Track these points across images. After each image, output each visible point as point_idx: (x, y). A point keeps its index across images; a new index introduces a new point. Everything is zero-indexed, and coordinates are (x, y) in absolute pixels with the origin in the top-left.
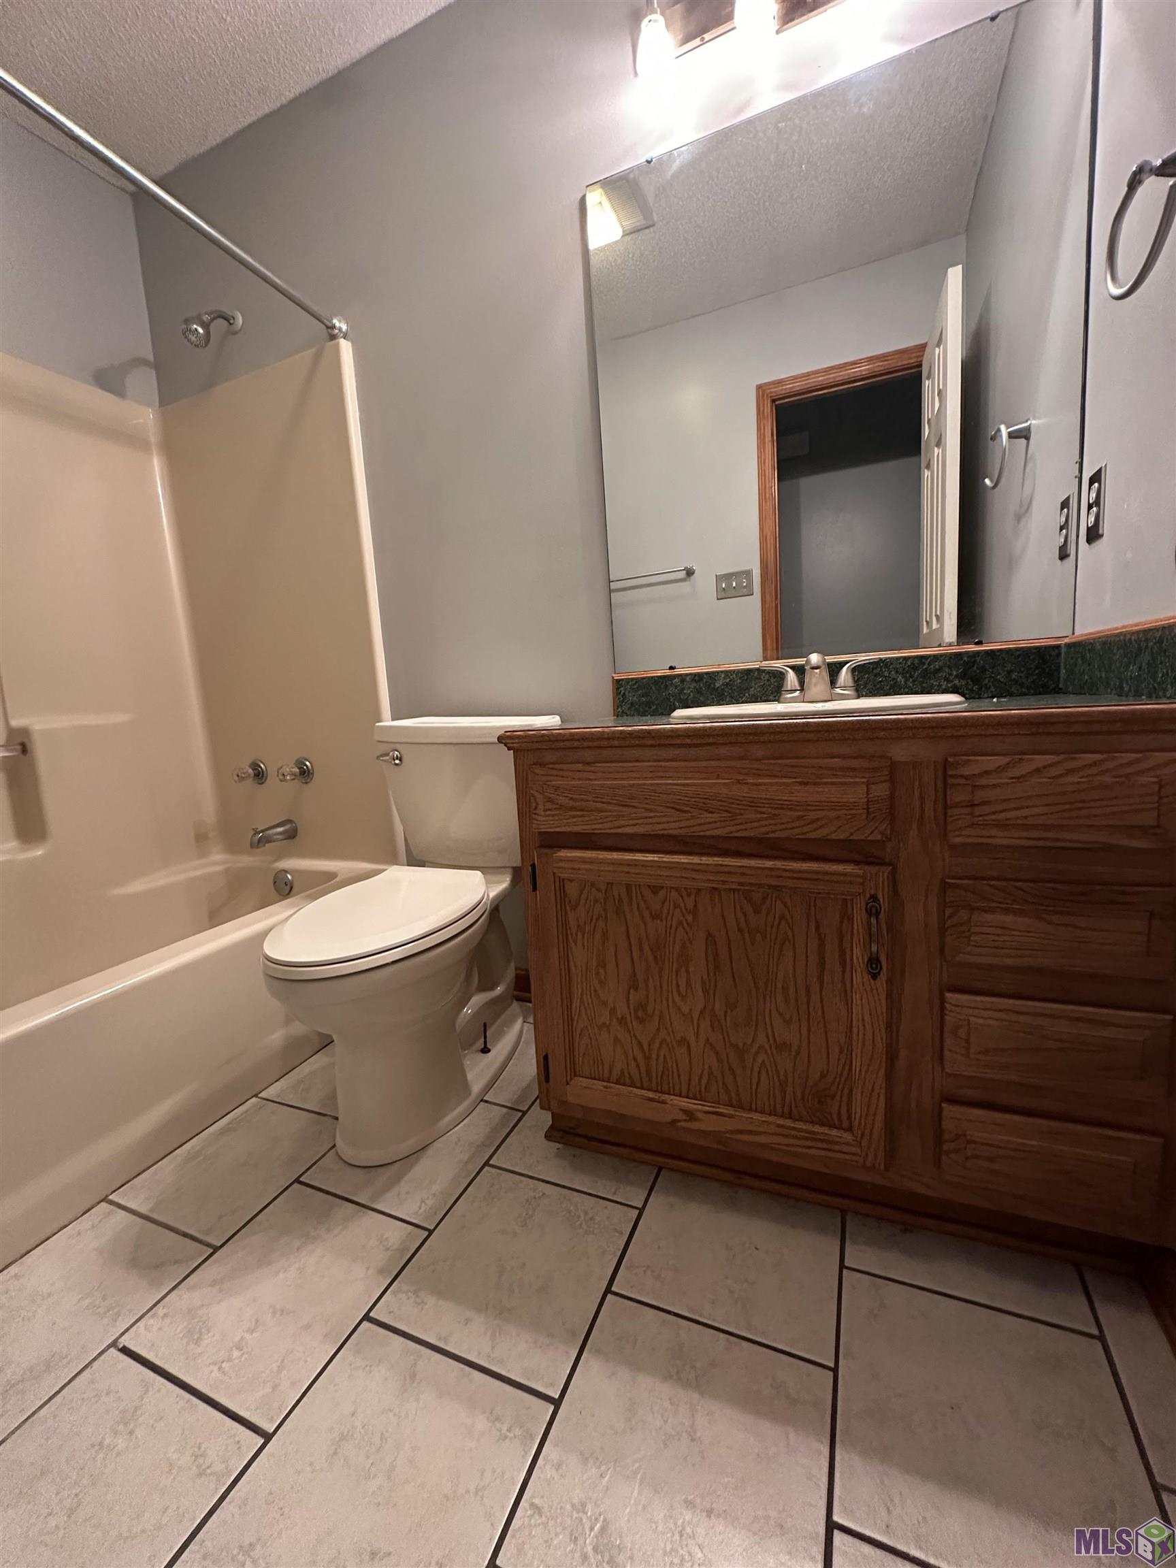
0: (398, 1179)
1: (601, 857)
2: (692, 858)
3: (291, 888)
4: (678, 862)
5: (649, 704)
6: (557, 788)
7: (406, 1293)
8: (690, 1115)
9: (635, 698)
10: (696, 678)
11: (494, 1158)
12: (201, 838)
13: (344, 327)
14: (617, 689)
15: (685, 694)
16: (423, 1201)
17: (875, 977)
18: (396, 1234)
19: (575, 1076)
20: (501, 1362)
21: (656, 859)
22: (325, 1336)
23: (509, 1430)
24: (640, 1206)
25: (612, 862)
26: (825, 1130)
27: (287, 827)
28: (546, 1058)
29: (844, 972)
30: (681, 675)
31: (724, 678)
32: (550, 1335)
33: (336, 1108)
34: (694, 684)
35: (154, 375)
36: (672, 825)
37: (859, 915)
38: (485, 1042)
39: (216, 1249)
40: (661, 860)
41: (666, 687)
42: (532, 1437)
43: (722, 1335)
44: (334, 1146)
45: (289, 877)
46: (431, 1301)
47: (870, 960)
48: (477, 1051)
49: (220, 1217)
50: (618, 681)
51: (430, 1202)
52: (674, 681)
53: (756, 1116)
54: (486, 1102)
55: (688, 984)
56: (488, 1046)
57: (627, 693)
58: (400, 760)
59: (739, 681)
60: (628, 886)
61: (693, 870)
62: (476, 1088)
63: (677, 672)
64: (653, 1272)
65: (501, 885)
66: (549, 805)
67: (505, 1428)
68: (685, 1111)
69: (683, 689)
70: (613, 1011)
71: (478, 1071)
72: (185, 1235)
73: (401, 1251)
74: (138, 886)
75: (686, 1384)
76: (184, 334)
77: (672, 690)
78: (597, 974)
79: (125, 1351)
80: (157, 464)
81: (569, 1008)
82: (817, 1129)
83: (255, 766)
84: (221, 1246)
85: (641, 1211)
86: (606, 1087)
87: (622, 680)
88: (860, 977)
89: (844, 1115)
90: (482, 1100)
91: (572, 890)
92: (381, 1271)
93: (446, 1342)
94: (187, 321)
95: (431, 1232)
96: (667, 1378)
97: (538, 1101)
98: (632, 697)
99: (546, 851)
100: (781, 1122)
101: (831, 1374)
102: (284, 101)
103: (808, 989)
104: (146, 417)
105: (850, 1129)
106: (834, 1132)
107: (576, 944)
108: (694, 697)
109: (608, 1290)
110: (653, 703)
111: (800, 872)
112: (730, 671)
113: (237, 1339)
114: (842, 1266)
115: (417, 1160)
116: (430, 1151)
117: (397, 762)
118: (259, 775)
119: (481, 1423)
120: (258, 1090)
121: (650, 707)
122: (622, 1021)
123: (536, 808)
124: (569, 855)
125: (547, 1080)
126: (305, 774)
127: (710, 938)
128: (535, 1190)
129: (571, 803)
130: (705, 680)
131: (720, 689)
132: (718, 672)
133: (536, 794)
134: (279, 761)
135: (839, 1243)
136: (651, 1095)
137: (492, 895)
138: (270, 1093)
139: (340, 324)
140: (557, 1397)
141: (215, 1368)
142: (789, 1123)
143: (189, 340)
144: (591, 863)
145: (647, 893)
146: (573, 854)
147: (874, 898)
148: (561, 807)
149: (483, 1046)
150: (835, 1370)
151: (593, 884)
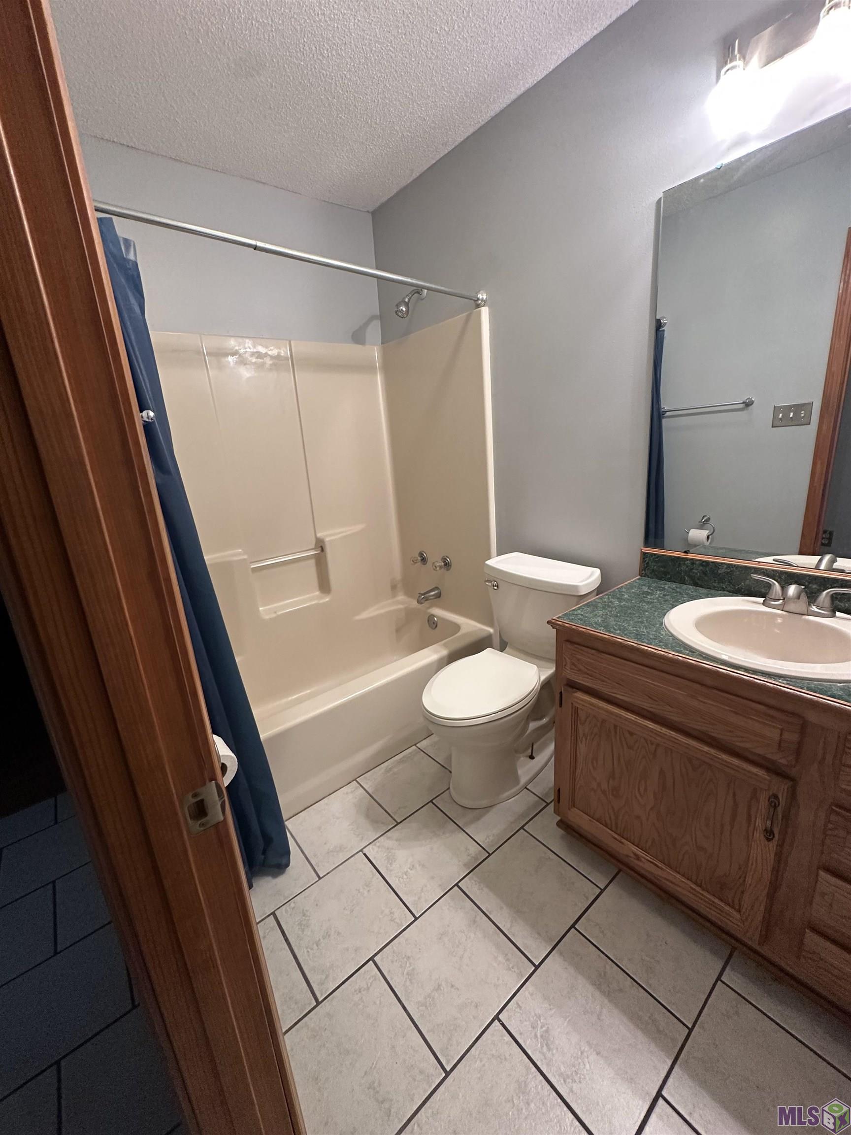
0: (478, 818)
1: (600, 705)
2: (656, 726)
3: (436, 626)
4: (647, 726)
5: (666, 573)
6: (578, 660)
7: (475, 881)
8: (638, 858)
9: (655, 567)
10: (704, 563)
11: (527, 826)
12: (394, 587)
13: (485, 297)
14: (644, 558)
15: (694, 573)
16: (488, 837)
17: (769, 840)
18: (474, 849)
19: (574, 807)
20: (514, 935)
21: (633, 719)
22: (440, 885)
23: (513, 967)
24: (602, 888)
25: (607, 711)
26: (722, 905)
27: (436, 592)
28: (559, 790)
29: (748, 827)
30: (692, 559)
31: (726, 568)
32: (539, 934)
33: (451, 767)
34: (701, 568)
35: (379, 323)
36: (646, 705)
37: (763, 803)
38: (532, 753)
39: (398, 824)
40: (636, 720)
41: (680, 565)
42: (522, 976)
43: (629, 978)
44: (449, 788)
45: (436, 619)
46: (486, 890)
47: (766, 830)
48: (527, 756)
49: (400, 808)
50: (645, 554)
51: (491, 838)
52: (686, 562)
53: (678, 876)
54: (528, 789)
55: (646, 790)
56: (534, 755)
57: (650, 563)
58: (498, 587)
59: (738, 573)
60: (615, 727)
61: (656, 734)
62: (523, 780)
63: (690, 556)
64: (600, 928)
65: (549, 671)
66: (573, 667)
67: (511, 966)
68: (635, 854)
69: (693, 569)
70: (599, 785)
71: (526, 769)
72: (386, 811)
73: (476, 858)
74: (365, 615)
75: (603, 992)
76: (396, 312)
77: (683, 568)
78: (592, 763)
79: (365, 854)
80: (379, 379)
81: (574, 772)
82: (716, 901)
83: (421, 555)
84: (401, 822)
85: (602, 891)
86: (590, 820)
87: (648, 553)
88: (759, 835)
89: (736, 902)
90: (526, 788)
91: (582, 715)
92: (465, 865)
93: (490, 914)
94: (398, 306)
95: (490, 855)
96: (594, 984)
97: (553, 803)
98: (653, 566)
99: (570, 689)
100: (694, 886)
101: (687, 1031)
102: (457, 143)
103: (722, 826)
104: (375, 352)
105: (739, 911)
106: (727, 908)
107: (581, 742)
108: (700, 576)
109: (573, 926)
110: (668, 573)
111: (726, 761)
112: (731, 565)
113: (405, 870)
114: (719, 978)
115: (488, 812)
116: (494, 810)
117: (495, 588)
118: (424, 560)
119: (501, 958)
120: (416, 742)
121: (666, 575)
122: (604, 792)
123: (565, 665)
124: (581, 697)
125: (559, 802)
126: (447, 565)
127: (662, 773)
128: (545, 853)
129: (586, 670)
130: (710, 567)
131: (721, 576)
132: (722, 563)
133: (567, 659)
134: (435, 558)
135: (723, 964)
136: (616, 836)
137: (543, 678)
138: (423, 745)
139: (482, 296)
140: (537, 964)
141: (397, 879)
142: (698, 889)
143: (398, 315)
144: (595, 706)
145: (627, 735)
146: (585, 698)
147: (775, 796)
148: (580, 670)
149: (530, 754)
150: (691, 1030)
151: (594, 717)
